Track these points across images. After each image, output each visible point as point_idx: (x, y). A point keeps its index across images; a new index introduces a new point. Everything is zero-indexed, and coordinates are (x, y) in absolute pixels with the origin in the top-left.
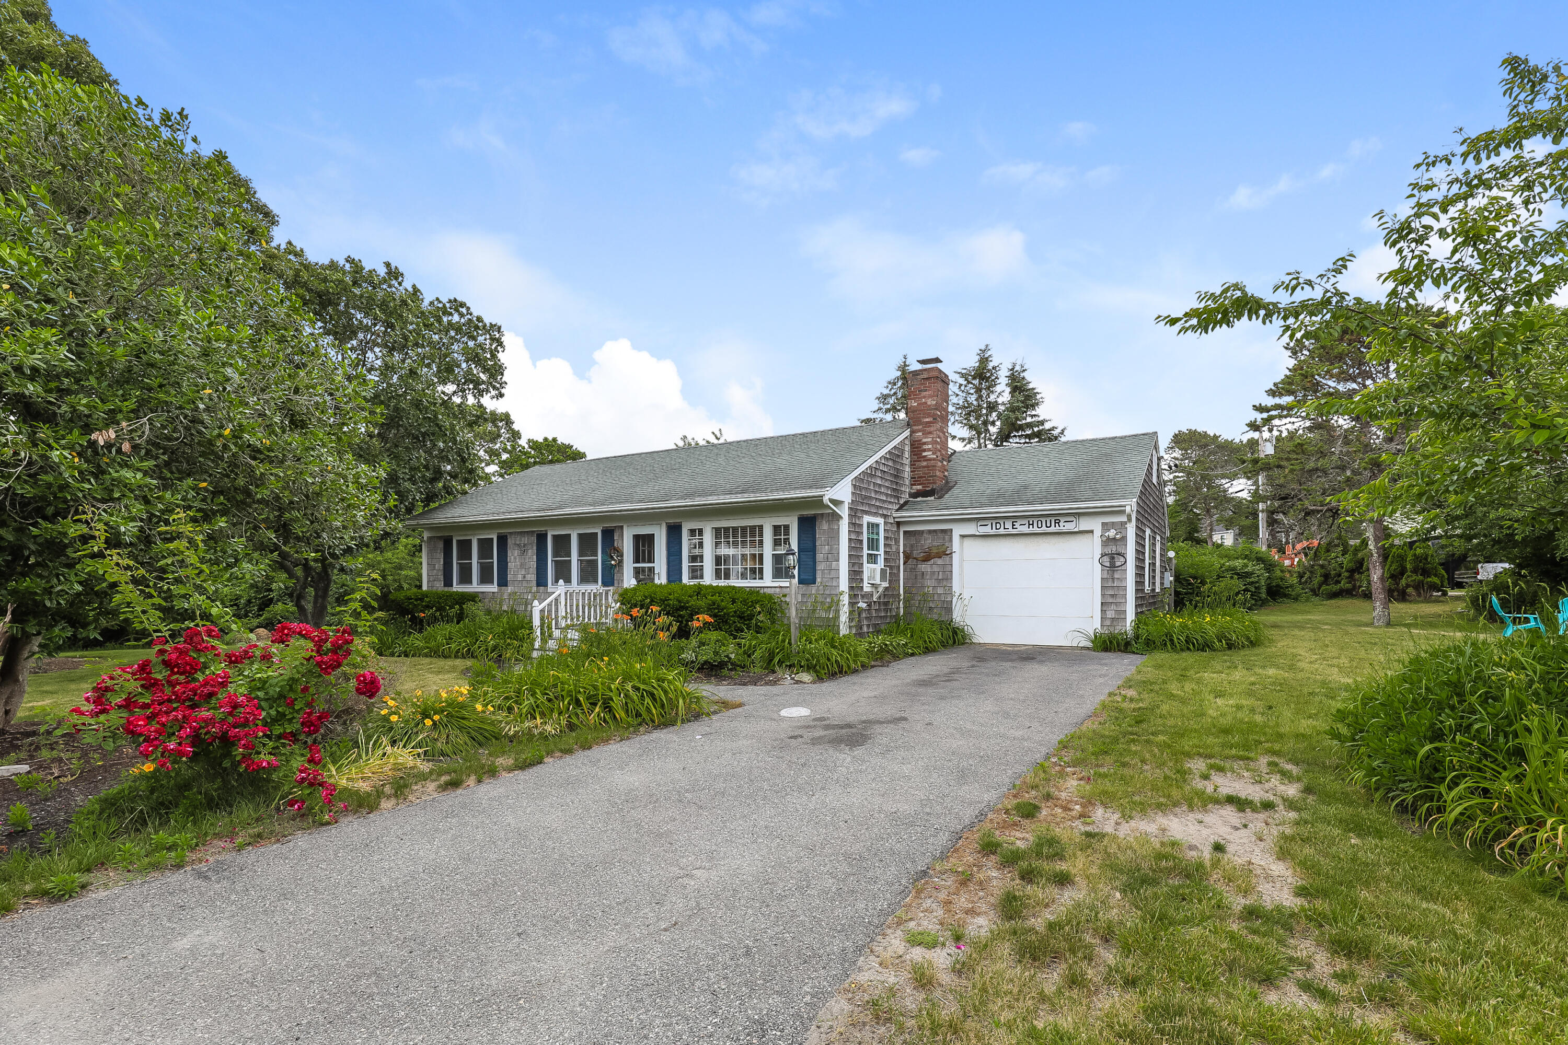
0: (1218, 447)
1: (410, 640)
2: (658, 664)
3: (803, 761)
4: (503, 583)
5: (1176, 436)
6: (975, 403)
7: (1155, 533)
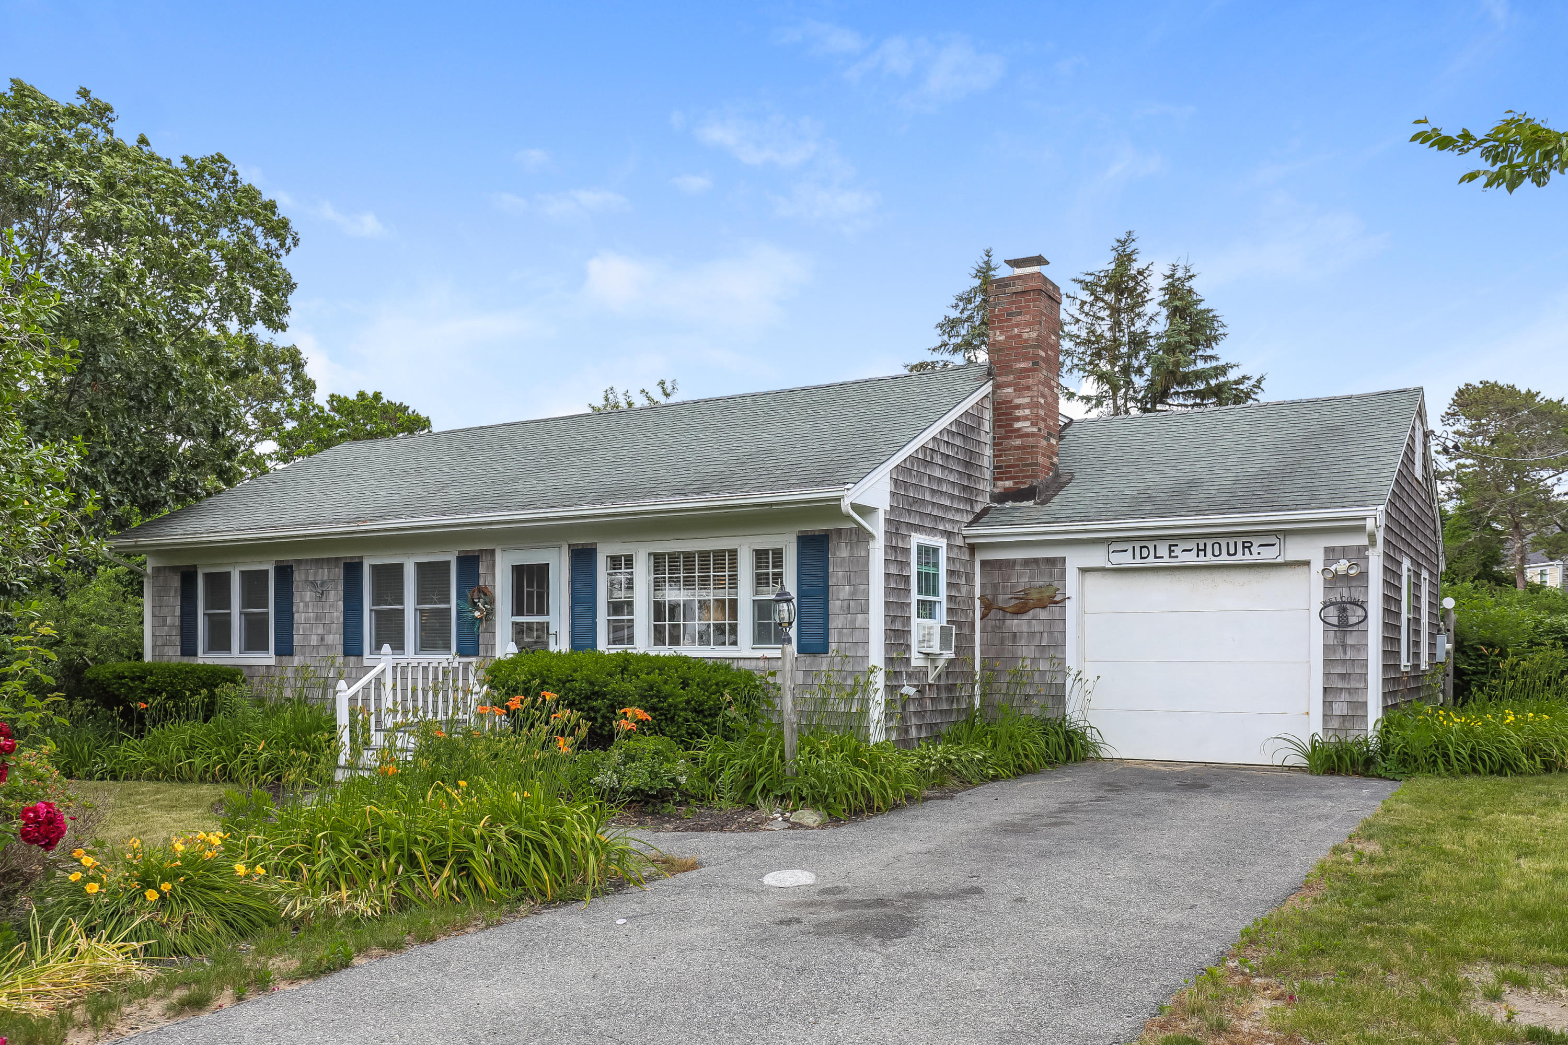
0: (1534, 412)
1: (122, 750)
2: (555, 793)
3: (799, 963)
4: (285, 649)
5: (1460, 393)
6: (1108, 334)
7: (1419, 565)
